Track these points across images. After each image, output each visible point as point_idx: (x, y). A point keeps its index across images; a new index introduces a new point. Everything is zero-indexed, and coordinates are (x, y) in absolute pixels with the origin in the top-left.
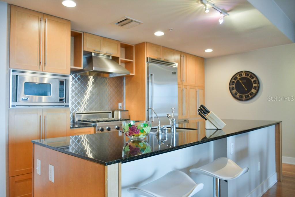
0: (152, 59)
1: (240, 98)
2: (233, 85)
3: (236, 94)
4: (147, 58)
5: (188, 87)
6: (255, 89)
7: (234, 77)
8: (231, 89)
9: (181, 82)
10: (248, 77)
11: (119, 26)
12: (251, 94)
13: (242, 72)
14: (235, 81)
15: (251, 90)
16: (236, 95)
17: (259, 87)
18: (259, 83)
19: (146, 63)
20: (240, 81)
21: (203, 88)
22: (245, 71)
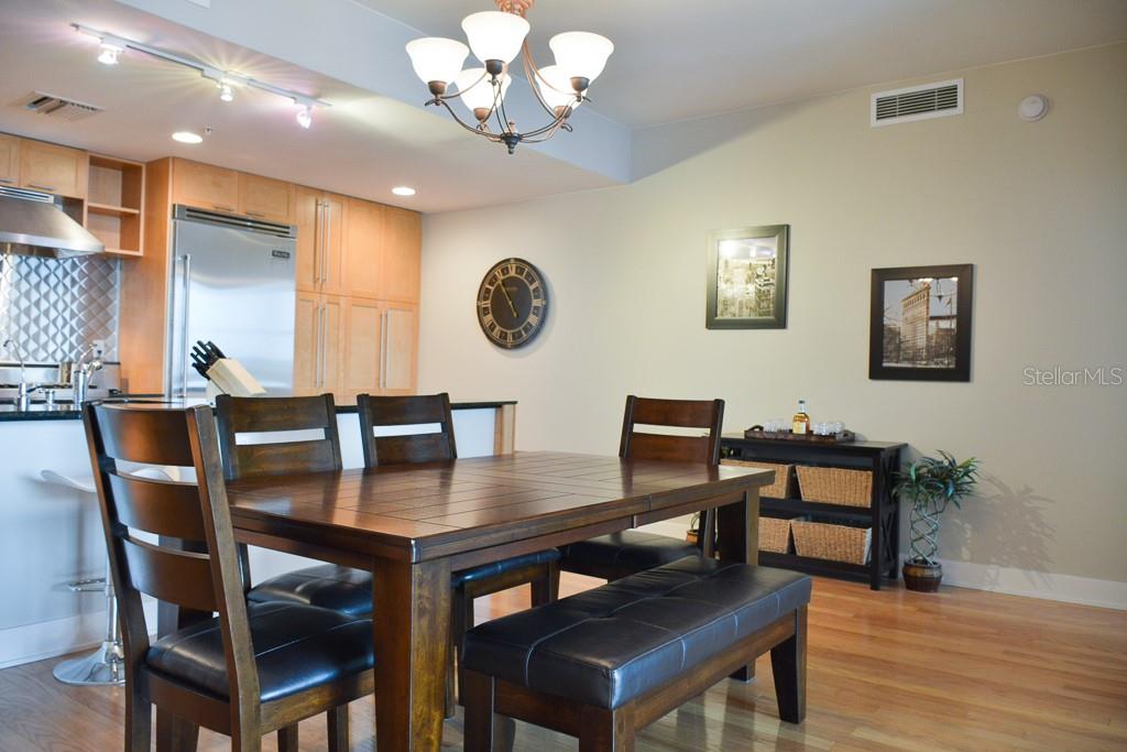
0: (188, 210)
1: (502, 341)
2: (486, 299)
3: (492, 327)
4: (174, 206)
5: (342, 301)
6: (537, 315)
7: (490, 278)
8: (481, 312)
9: (315, 282)
10: (522, 278)
11: (39, 112)
12: (526, 330)
13: (508, 260)
14: (492, 288)
15: (527, 316)
16: (493, 330)
17: (546, 308)
18: (546, 297)
19: (170, 222)
20: (504, 290)
21: (412, 304)
22: (516, 260)
